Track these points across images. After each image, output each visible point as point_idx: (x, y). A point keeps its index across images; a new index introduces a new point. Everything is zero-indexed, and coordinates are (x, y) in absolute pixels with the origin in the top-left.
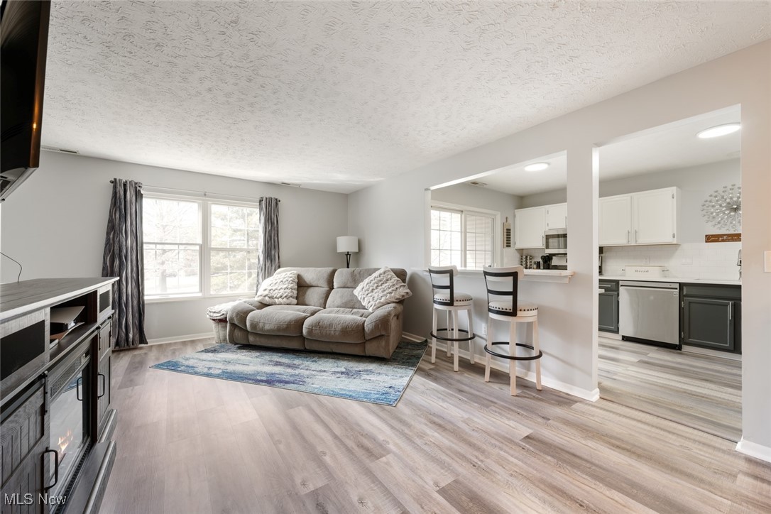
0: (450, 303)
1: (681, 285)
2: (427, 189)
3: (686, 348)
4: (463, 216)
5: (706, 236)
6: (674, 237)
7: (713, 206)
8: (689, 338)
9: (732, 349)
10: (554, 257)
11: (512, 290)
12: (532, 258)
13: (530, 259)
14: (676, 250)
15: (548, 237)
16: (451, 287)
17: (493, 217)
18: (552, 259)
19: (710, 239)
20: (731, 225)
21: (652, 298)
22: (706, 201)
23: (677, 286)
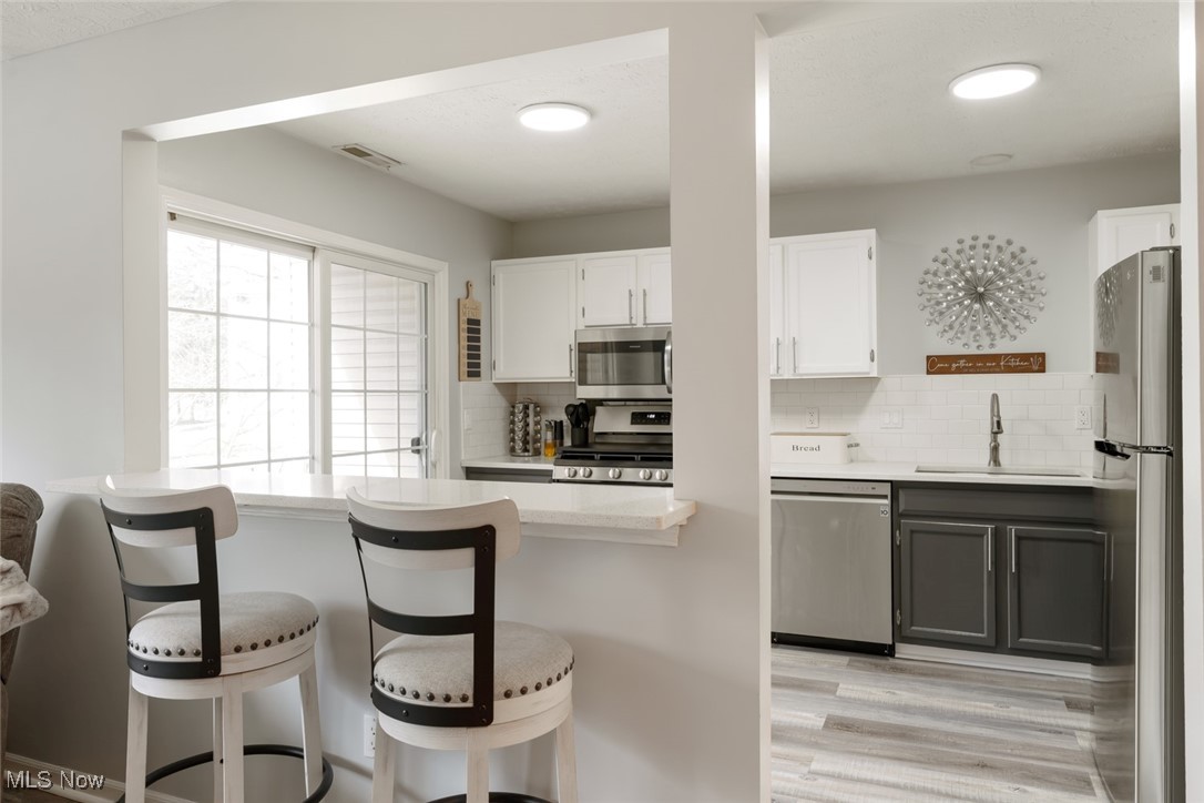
0: (207, 662)
1: (897, 487)
2: (135, 136)
3: (905, 651)
4: (317, 266)
5: (928, 357)
6: (872, 360)
7: (940, 286)
8: (912, 625)
9: (993, 643)
10: (599, 409)
11: (470, 610)
12: (540, 409)
13: (537, 414)
14: (872, 391)
15: (584, 349)
16: (205, 591)
17: (426, 278)
18: (594, 413)
19: (939, 365)
20: (973, 333)
21: (835, 523)
22: (927, 273)
23: (887, 489)
